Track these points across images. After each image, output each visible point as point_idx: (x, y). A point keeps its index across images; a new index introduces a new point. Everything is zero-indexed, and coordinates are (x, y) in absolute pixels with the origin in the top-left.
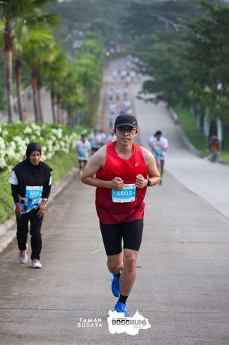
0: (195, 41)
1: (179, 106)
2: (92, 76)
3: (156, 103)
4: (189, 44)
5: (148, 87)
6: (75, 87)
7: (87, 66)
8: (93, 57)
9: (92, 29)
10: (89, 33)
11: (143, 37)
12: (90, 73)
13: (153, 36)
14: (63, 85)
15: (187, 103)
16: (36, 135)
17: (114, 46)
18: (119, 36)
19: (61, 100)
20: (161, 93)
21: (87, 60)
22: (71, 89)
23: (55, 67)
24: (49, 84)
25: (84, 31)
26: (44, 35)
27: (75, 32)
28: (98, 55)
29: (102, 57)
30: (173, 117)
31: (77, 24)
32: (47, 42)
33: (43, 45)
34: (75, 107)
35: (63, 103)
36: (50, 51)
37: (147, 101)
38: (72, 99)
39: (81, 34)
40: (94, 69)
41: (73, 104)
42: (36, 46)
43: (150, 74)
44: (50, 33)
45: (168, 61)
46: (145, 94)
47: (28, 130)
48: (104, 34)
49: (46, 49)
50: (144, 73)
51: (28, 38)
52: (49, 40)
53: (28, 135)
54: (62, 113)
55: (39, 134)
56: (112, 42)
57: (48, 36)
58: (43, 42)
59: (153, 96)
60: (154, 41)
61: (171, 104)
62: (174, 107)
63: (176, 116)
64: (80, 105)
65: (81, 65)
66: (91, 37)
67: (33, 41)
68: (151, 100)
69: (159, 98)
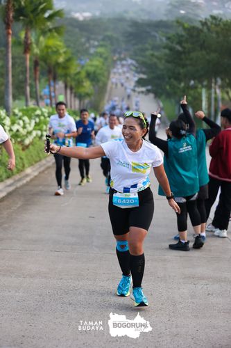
0: (171, 49)
1: (163, 97)
2: (100, 74)
3: (146, 94)
4: (167, 51)
5: (140, 83)
6: (82, 82)
7: (97, 66)
8: (101, 60)
9: (103, 40)
10: (101, 43)
11: (140, 46)
12: (98, 71)
13: (147, 46)
14: (74, 80)
15: (169, 95)
16: (44, 116)
17: (120, 53)
18: (124, 46)
19: (74, 91)
20: (149, 87)
21: (97, 62)
22: (79, 83)
23: (65, 67)
24: (63, 78)
25: (98, 41)
26: (56, 42)
27: (92, 42)
28: (106, 59)
29: (109, 60)
30: (159, 105)
31: (93, 36)
32: (59, 48)
33: (55, 49)
34: (84, 96)
35: (75, 93)
36: (60, 54)
37: (139, 93)
38: (82, 90)
39: (96, 43)
40: (101, 69)
41: (83, 94)
42: (50, 50)
43: (144, 73)
44: (61, 41)
45: (155, 64)
46: (138, 87)
47: (38, 112)
48: (112, 44)
49: (57, 52)
50: (138, 73)
51: (43, 45)
52: (60, 46)
53: (38, 116)
54: (75, 101)
55: (46, 115)
56: (119, 50)
57: (59, 43)
58: (56, 47)
59: (144, 89)
60: (147, 49)
61: (157, 95)
62: (159, 97)
63: (161, 104)
64: (88, 95)
65: (92, 66)
66: (102, 46)
67: (47, 47)
68: (142, 92)
69: (148, 91)
